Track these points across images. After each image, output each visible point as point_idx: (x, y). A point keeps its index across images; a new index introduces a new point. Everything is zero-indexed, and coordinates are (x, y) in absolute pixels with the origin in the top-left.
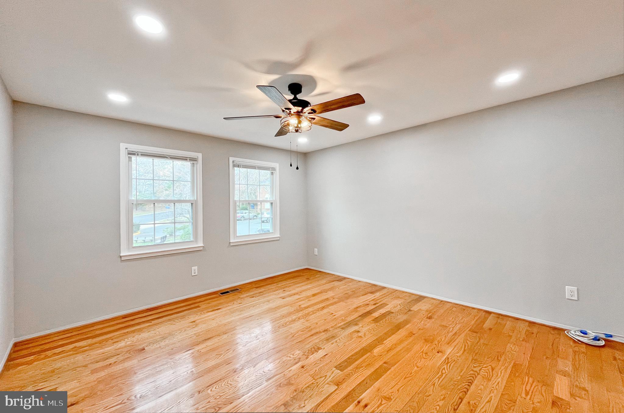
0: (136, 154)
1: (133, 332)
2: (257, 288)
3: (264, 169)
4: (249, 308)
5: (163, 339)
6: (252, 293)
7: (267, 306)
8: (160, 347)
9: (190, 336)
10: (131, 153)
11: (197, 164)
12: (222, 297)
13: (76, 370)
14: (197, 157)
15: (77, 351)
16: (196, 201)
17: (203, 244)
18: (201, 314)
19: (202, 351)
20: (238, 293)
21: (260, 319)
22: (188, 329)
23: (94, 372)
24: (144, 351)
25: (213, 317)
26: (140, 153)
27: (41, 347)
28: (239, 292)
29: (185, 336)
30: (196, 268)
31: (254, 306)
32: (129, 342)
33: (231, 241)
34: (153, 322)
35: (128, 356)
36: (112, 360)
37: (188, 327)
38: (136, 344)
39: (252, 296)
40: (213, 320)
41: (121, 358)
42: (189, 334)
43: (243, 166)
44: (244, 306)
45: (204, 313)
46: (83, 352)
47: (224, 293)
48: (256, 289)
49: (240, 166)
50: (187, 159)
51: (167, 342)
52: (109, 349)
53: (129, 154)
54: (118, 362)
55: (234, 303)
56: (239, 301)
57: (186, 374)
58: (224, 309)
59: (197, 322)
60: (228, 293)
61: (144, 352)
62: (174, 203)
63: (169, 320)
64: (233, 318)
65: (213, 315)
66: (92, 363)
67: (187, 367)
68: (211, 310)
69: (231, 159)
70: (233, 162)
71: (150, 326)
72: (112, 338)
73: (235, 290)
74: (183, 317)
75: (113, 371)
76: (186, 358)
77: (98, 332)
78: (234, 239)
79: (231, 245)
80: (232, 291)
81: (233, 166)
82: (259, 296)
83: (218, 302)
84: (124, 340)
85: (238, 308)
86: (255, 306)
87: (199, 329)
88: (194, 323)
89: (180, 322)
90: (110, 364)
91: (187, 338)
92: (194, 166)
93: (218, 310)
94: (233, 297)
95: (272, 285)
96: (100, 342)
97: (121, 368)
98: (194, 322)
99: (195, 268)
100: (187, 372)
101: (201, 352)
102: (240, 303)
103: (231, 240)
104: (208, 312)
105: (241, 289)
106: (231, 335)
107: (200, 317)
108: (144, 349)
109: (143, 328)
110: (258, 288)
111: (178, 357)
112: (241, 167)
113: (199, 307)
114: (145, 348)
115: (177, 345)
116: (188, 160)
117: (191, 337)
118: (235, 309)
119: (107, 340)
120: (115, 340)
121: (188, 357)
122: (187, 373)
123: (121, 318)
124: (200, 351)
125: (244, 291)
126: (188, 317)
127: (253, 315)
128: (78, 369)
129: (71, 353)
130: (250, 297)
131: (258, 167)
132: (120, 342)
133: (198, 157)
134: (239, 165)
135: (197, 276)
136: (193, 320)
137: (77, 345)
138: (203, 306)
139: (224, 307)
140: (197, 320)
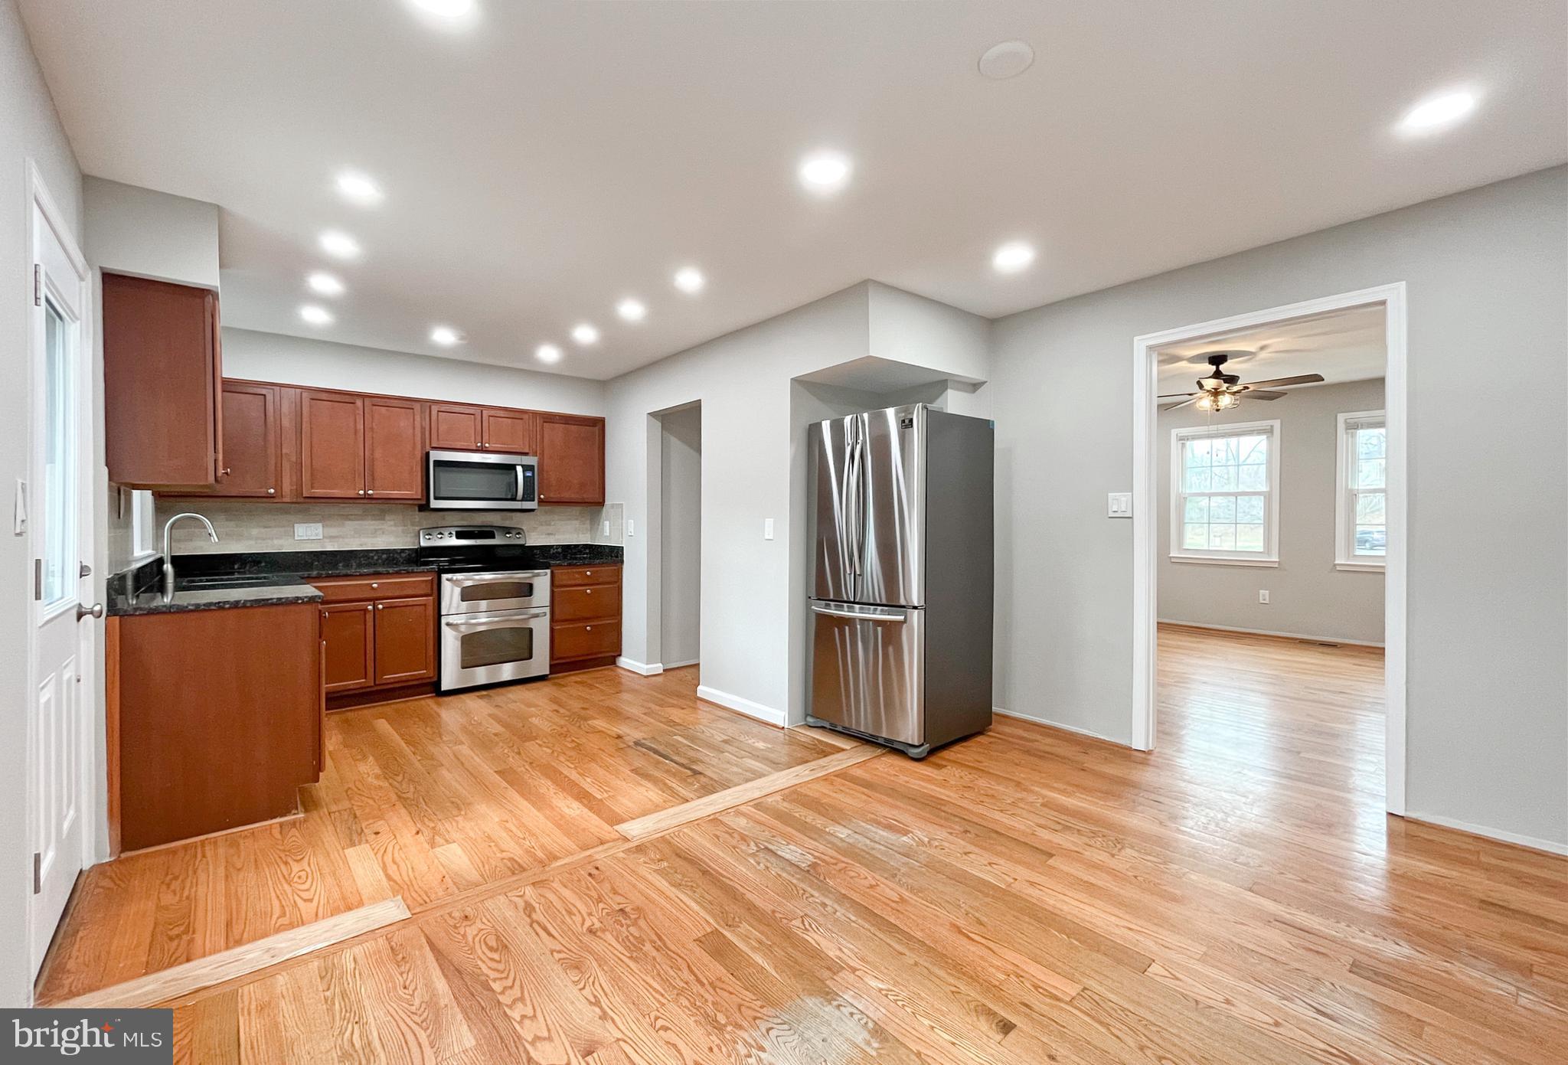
14: (1269, 427)
16: (1270, 493)
17: (1279, 559)
30: (1267, 592)
33: (1337, 562)
49: (1359, 426)
78: (1347, 559)
79: (1338, 569)
81: (1345, 428)
99: (1264, 594)
112: (1364, 427)
133: (1272, 426)
135: (1267, 605)
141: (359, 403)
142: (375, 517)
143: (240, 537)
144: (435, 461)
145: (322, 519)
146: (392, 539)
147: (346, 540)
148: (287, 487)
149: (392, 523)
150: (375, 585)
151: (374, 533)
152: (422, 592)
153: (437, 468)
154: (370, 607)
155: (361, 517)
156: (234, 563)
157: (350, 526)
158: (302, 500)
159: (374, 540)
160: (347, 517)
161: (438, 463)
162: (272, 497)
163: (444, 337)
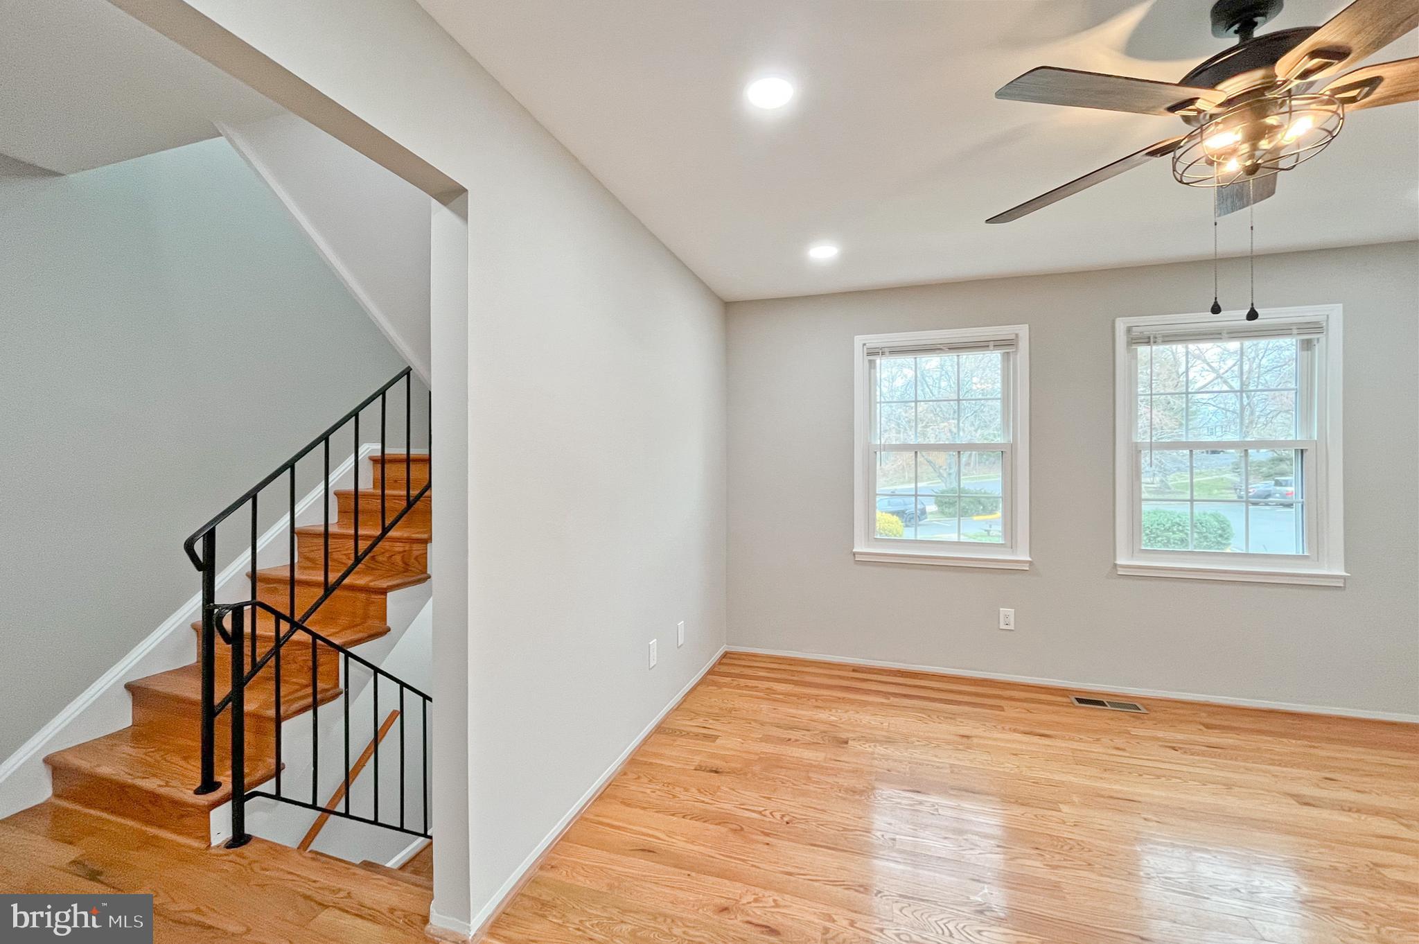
0: (880, 351)
1: (852, 702)
2: (1208, 726)
3: (1256, 334)
4: (1140, 775)
5: (886, 741)
6: (1180, 736)
7: (1210, 800)
8: (873, 753)
9: (938, 764)
10: (873, 353)
11: (1016, 352)
12: (1077, 711)
13: (750, 723)
14: (1013, 337)
15: (770, 695)
16: (1013, 447)
17: (1030, 556)
18: (995, 726)
19: (940, 812)
20: (1132, 719)
21: (1156, 824)
22: (946, 747)
23: (767, 739)
24: (845, 746)
25: (1019, 747)
26: (886, 350)
27: (743, 669)
28: (1133, 717)
29: (930, 758)
30: (1011, 612)
31: (1159, 777)
32: (834, 716)
33: (1119, 562)
34: (893, 700)
35: (819, 742)
36: (793, 735)
37: (948, 743)
38: (841, 725)
39: (1174, 745)
40: (1014, 754)
41: (808, 737)
42: (940, 758)
43: (1163, 336)
44: (1125, 761)
45: (1003, 728)
46: (774, 700)
47: (1089, 701)
48: (1205, 729)
49: (1152, 340)
50: (988, 346)
51: (889, 751)
52: (805, 713)
53: (869, 354)
54: (799, 742)
55: (1098, 740)
56: (1119, 742)
57: (880, 837)
58: (1059, 743)
59: (975, 740)
60: (1101, 705)
61: (843, 747)
62: (959, 452)
63: (923, 710)
64: (1071, 778)
65: (1020, 742)
66: (772, 724)
67: (890, 824)
68: (1027, 729)
69: (1121, 325)
70: (1129, 330)
71: (882, 704)
72: (817, 698)
73: (1129, 706)
74: (952, 717)
75: (784, 753)
76: (900, 803)
77: (808, 679)
78: (1132, 556)
79: (1119, 573)
80: (1112, 704)
81: (1128, 342)
82: (1203, 754)
83: (1056, 718)
84: (831, 711)
85: (1106, 757)
86: (1164, 776)
87: (968, 760)
88: (965, 740)
89: (940, 723)
90: (790, 740)
91: (929, 763)
92: (1008, 360)
93: (1043, 738)
94: (1108, 721)
95: (1285, 740)
96: (799, 696)
97: (797, 755)
98: (968, 737)
99: (1007, 614)
100: (882, 833)
101: (937, 810)
102: (1118, 749)
103: (1118, 558)
104: (1015, 731)
105: (1147, 709)
106: (1036, 816)
107: (985, 734)
108: (846, 743)
109: (871, 704)
110: (1211, 728)
111: (889, 792)
112: (1159, 340)
113: (1001, 708)
114: (850, 742)
115: (904, 768)
116: (992, 348)
117: (938, 767)
118: (1093, 756)
119: (809, 697)
120: (820, 704)
121: (906, 805)
122: (883, 836)
123: (851, 669)
124: (937, 807)
125: (1154, 719)
126: (962, 722)
127: (1136, 798)
128: (754, 724)
129: (761, 694)
130: (1163, 744)
131: (1228, 333)
132: (823, 711)
133: (1017, 335)
134: (1149, 338)
135: (1012, 632)
136: (967, 733)
137: (774, 687)
138: (1012, 711)
139: (1063, 738)
140: (976, 737)
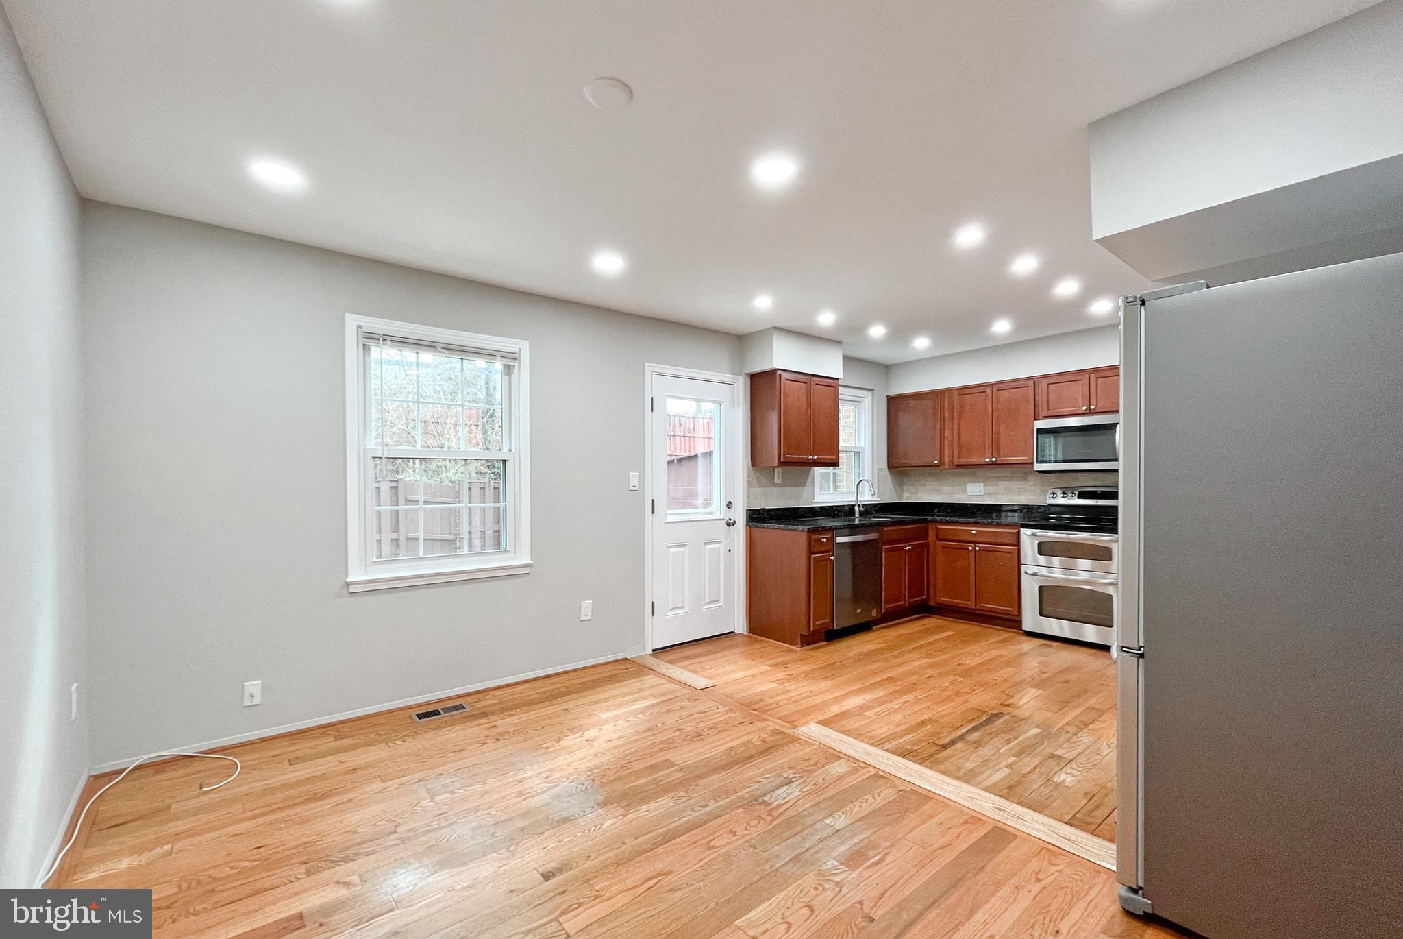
141: (989, 390)
142: (1019, 479)
143: (939, 492)
144: (1038, 429)
145: (985, 480)
146: (1032, 497)
147: (999, 497)
148: (947, 459)
149: (1032, 483)
150: (974, 532)
151: (1019, 491)
152: (1009, 542)
153: (1039, 435)
154: (970, 548)
155: (1009, 478)
156: (935, 508)
157: (1002, 485)
158: (955, 467)
159: (1019, 497)
160: (999, 478)
161: (1039, 431)
162: (936, 466)
163: (1002, 327)
